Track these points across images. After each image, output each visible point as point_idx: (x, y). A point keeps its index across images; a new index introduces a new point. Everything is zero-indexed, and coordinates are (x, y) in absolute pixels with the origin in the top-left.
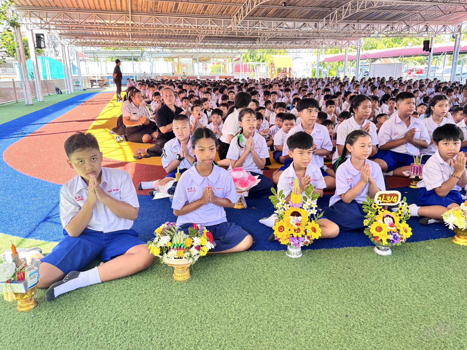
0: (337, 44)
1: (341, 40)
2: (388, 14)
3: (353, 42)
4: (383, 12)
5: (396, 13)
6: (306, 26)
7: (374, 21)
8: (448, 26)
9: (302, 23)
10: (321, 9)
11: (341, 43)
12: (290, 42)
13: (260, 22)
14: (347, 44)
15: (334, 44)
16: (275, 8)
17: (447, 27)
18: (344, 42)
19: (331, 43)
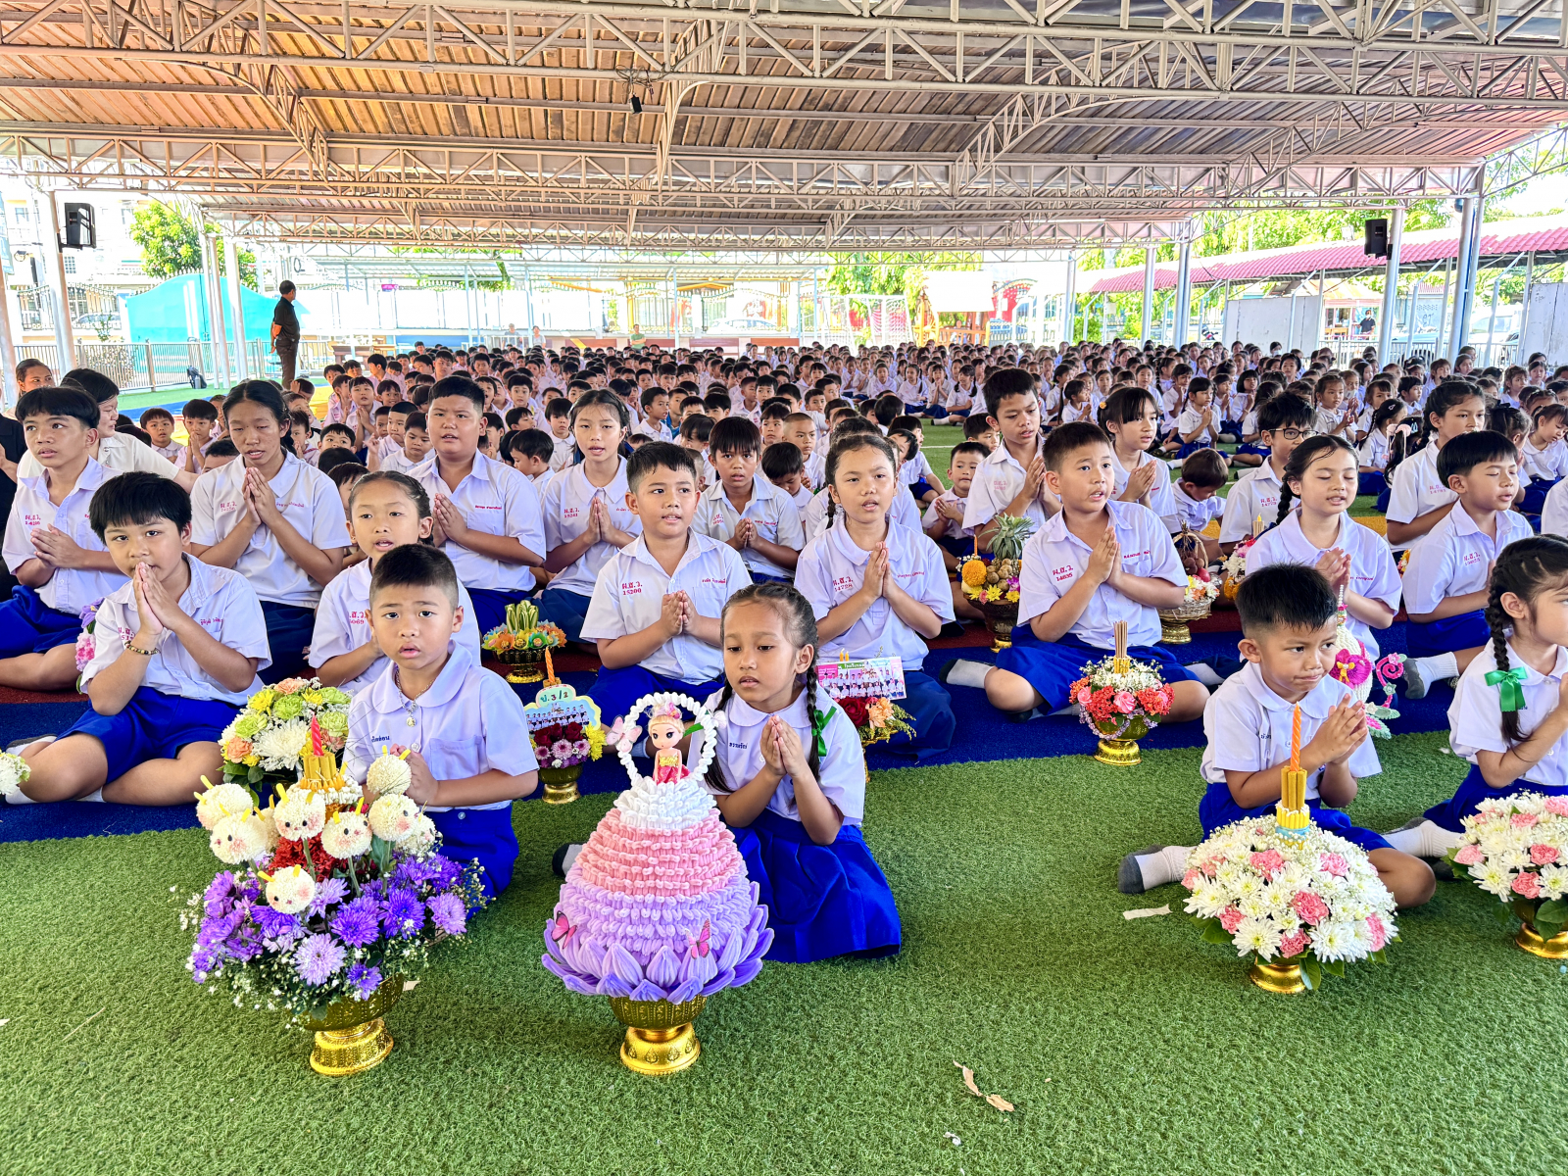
0: (1107, 232)
1: (1118, 219)
2: (1188, 133)
3: (1165, 226)
4: (1167, 128)
5: (1220, 127)
6: (910, 176)
7: (1154, 157)
8: (1435, 170)
9: (897, 168)
10: (946, 121)
11: (1120, 232)
13: (754, 162)
14: (1145, 231)
15: (1098, 232)
16: (785, 118)
17: (1429, 173)
18: (1133, 227)
19: (1085, 231)
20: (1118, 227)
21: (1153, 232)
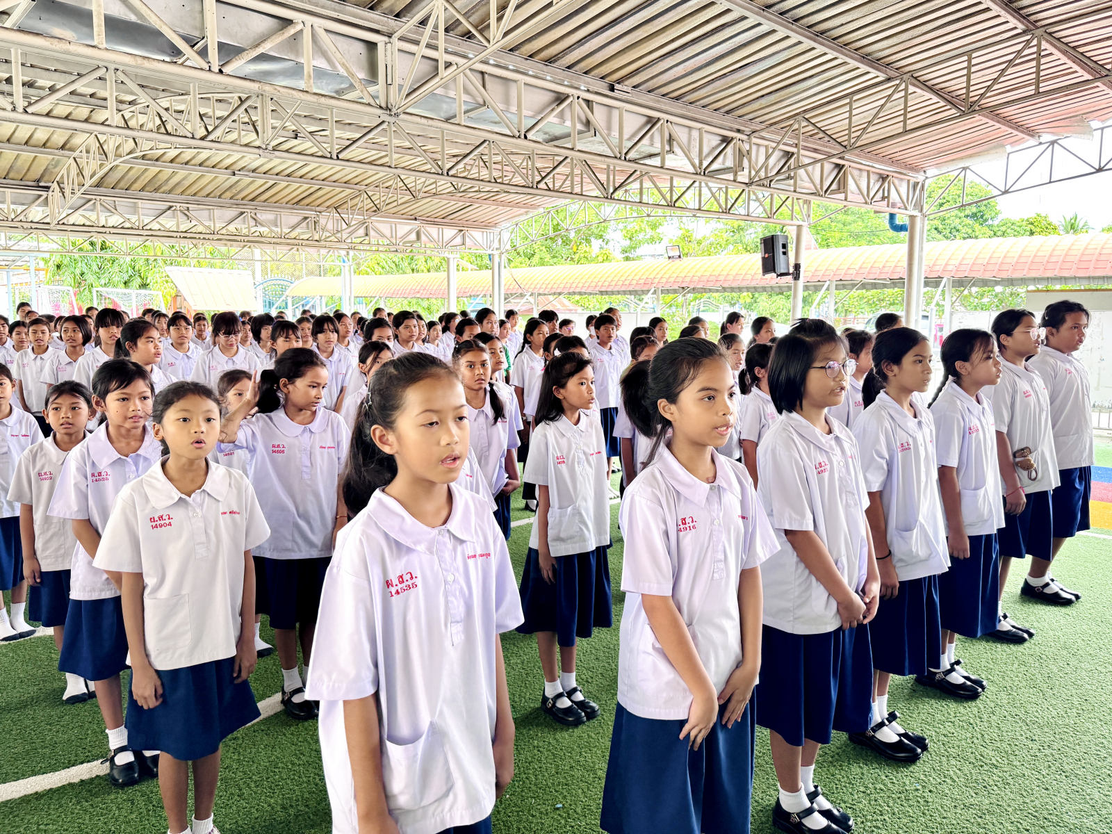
0: (423, 238)
3: (476, 234)
11: (436, 237)
12: (232, 213)
14: (458, 240)
15: (413, 237)
18: (449, 232)
19: (399, 235)
20: (433, 230)
21: (467, 240)
